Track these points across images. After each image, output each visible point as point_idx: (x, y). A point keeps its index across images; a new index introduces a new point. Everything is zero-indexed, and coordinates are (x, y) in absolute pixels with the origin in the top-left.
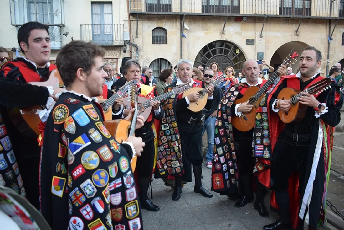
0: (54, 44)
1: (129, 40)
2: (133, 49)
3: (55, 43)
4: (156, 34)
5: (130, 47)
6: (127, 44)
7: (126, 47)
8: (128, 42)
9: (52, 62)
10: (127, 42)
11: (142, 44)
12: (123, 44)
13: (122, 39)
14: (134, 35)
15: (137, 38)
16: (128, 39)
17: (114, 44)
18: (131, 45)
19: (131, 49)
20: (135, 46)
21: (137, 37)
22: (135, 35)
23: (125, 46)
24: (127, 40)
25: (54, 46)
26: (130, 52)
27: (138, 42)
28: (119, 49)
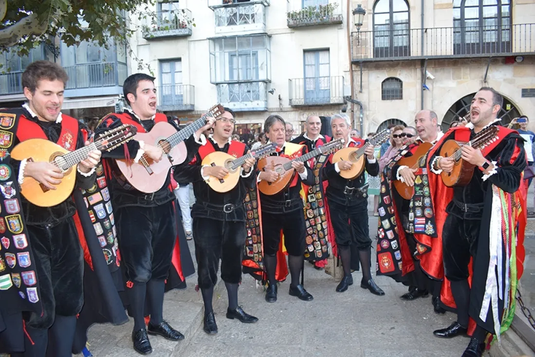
0: (258, 104)
1: (351, 96)
2: (356, 108)
3: (259, 102)
4: (387, 87)
5: (351, 105)
6: (347, 101)
7: (346, 106)
8: (350, 99)
9: (255, 125)
10: (347, 99)
11: (367, 101)
12: (342, 102)
13: (341, 95)
14: (357, 89)
15: (361, 94)
16: (350, 94)
17: (331, 102)
18: (353, 102)
19: (353, 107)
20: (358, 103)
21: (361, 92)
22: (359, 89)
23: (346, 103)
24: (348, 97)
25: (258, 106)
26: (352, 111)
27: (362, 98)
28: (337, 107)
